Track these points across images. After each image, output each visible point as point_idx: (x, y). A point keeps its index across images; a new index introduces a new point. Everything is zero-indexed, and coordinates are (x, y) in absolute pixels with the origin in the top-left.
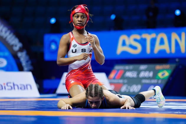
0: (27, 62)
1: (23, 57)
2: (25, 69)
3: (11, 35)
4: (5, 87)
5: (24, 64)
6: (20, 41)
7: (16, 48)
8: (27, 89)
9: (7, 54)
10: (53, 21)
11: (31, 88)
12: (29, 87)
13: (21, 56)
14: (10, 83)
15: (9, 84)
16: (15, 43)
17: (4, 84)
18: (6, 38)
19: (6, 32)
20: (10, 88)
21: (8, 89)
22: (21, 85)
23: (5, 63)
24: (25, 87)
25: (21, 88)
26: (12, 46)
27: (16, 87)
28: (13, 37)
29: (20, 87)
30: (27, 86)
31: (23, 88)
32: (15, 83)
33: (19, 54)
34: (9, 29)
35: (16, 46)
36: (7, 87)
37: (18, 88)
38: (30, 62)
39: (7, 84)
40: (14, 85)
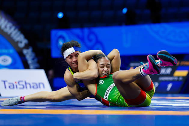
0: (33, 59)
1: (29, 54)
2: (31, 66)
3: (16, 31)
4: (16, 86)
5: (30, 62)
6: (26, 37)
7: (22, 45)
8: (40, 87)
9: (11, 51)
10: (60, 15)
11: (44, 87)
12: (41, 85)
13: (27, 53)
14: (22, 81)
15: (20, 83)
16: (21, 39)
17: (16, 83)
18: (11, 33)
19: (10, 28)
20: (22, 87)
21: (20, 88)
22: (33, 83)
23: (9, 60)
24: (37, 86)
25: (33, 87)
26: (18, 42)
27: (28, 86)
28: (19, 33)
29: (32, 85)
30: (39, 84)
31: (35, 87)
32: (27, 82)
33: (25, 52)
34: (14, 25)
35: (21, 42)
36: (18, 86)
37: (30, 87)
38: (36, 60)
39: (19, 82)
40: (26, 84)
